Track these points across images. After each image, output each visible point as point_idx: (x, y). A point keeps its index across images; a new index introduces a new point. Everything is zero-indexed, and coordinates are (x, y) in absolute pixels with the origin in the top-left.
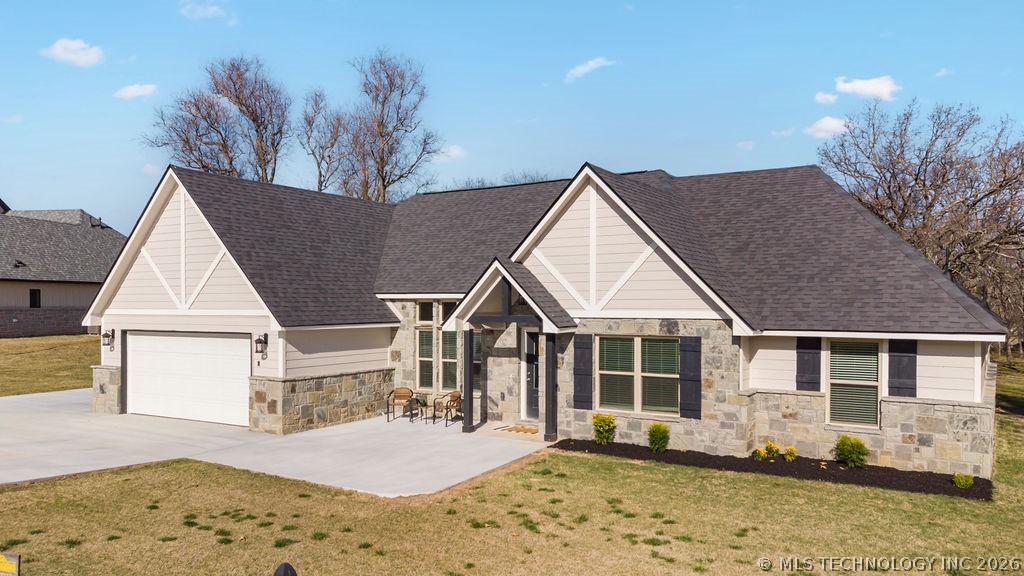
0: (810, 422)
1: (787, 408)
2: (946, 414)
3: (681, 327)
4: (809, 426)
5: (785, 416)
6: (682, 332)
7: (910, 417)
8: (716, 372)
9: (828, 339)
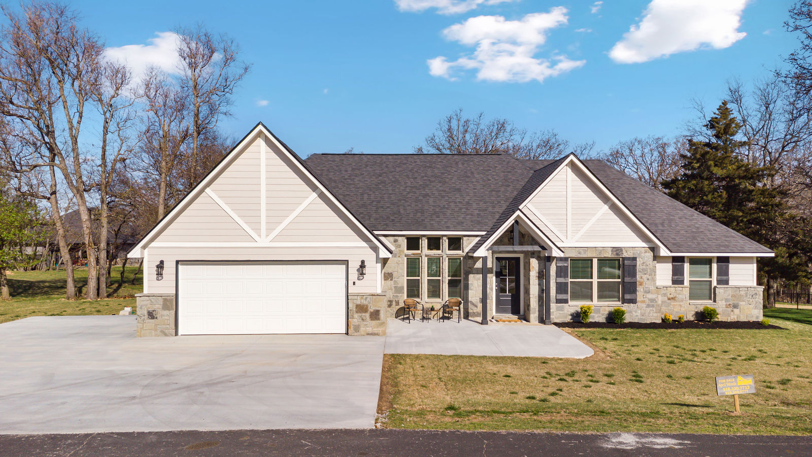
0: (682, 301)
1: (670, 294)
2: (744, 292)
3: (624, 251)
4: (681, 303)
5: (669, 299)
6: (625, 255)
7: (729, 295)
8: (645, 277)
9: (688, 257)
